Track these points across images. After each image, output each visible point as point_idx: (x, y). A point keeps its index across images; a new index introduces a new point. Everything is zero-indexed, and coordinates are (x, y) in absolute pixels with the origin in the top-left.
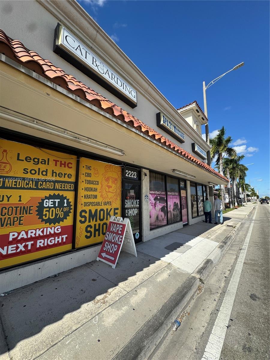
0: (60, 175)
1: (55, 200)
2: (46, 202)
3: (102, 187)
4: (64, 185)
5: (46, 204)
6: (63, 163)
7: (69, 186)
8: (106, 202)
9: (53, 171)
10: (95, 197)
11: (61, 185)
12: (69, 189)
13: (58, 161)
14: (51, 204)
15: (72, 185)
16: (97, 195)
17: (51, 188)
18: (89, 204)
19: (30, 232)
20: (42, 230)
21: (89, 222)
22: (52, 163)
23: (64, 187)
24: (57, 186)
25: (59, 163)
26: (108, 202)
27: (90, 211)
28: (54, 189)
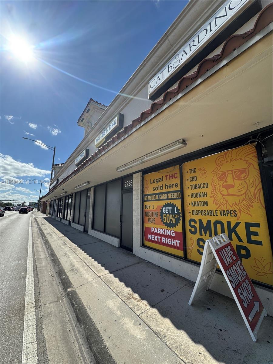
0: (170, 186)
1: (169, 208)
2: (164, 209)
3: (213, 190)
4: (173, 194)
5: (164, 211)
6: (171, 176)
7: (177, 195)
8: (224, 211)
9: (165, 184)
10: (206, 204)
11: (171, 195)
12: (177, 197)
13: (168, 176)
14: (167, 211)
15: (179, 193)
16: (207, 201)
17: (166, 198)
18: (198, 212)
19: (158, 229)
20: (164, 230)
21: (201, 234)
22: (164, 178)
23: (173, 197)
24: (169, 196)
25: (168, 177)
26: (229, 212)
27: (200, 221)
28: (168, 199)
